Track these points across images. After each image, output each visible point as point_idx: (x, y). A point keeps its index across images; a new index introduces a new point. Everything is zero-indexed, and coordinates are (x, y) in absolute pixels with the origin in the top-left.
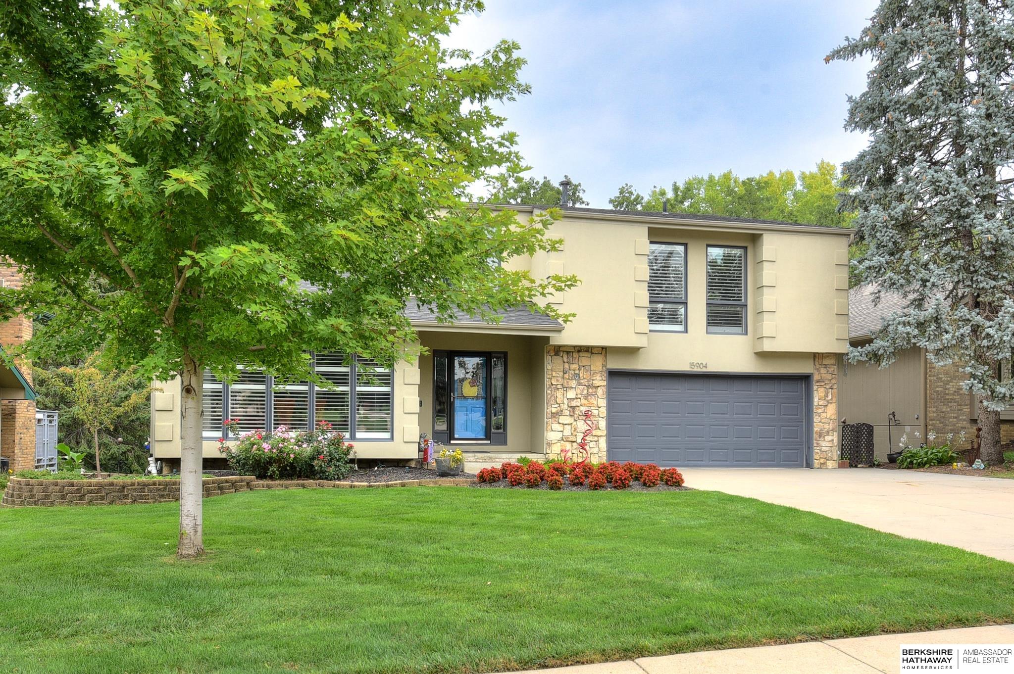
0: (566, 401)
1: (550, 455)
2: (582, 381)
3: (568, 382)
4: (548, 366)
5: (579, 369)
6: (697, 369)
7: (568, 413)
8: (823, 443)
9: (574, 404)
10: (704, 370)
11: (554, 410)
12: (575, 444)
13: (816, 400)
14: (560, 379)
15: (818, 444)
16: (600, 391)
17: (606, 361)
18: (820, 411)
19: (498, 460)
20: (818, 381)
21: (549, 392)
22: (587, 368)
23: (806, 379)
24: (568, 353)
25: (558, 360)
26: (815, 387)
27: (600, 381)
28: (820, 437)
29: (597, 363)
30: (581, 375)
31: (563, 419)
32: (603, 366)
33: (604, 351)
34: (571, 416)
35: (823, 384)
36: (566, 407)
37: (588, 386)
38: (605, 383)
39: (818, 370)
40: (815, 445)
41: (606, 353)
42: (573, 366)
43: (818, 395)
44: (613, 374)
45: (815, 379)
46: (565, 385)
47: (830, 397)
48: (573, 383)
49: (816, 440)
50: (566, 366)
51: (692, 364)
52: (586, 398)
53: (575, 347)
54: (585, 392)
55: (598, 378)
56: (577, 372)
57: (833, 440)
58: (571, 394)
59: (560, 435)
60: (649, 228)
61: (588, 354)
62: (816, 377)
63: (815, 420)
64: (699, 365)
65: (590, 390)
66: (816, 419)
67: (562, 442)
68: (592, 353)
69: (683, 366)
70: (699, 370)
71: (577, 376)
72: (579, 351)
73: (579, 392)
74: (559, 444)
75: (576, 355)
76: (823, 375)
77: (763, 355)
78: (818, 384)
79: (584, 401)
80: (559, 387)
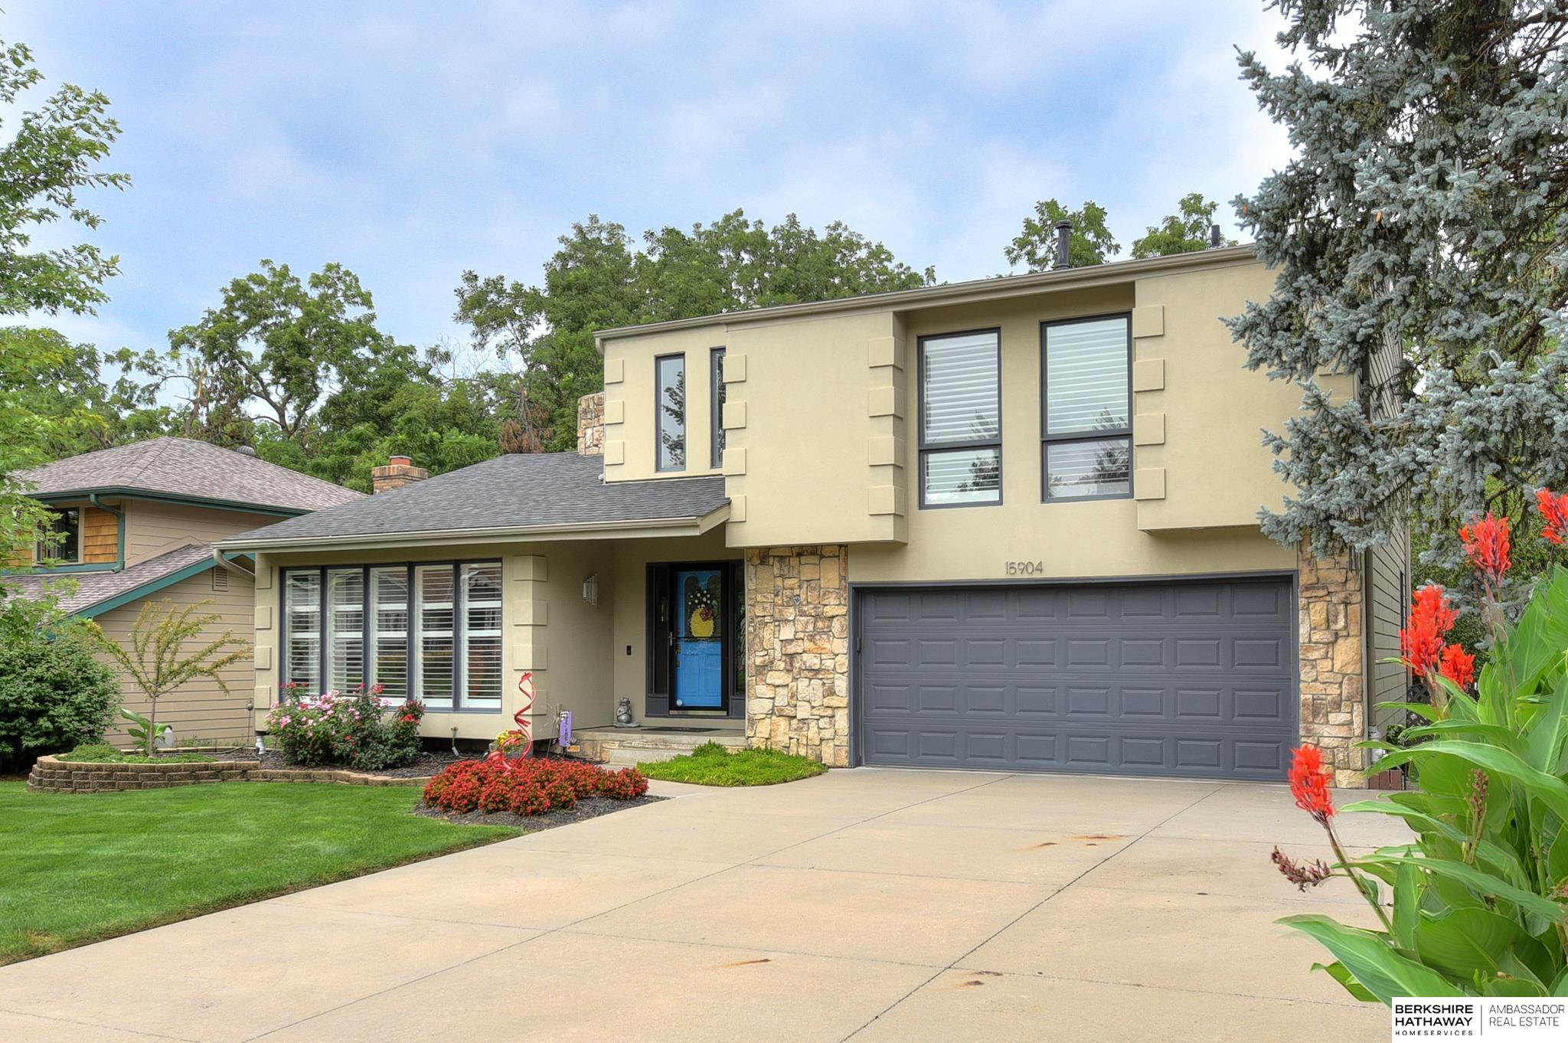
0: (777, 645)
1: (754, 739)
2: (806, 609)
3: (780, 611)
4: (750, 585)
5: (800, 587)
6: (1020, 576)
7: (782, 665)
8: (1326, 730)
9: (791, 649)
10: (1037, 575)
11: (759, 661)
12: (795, 722)
13: (1303, 630)
14: (768, 606)
15: (1308, 730)
16: (836, 625)
17: (846, 569)
18: (1315, 655)
19: (675, 746)
20: (1308, 588)
21: (751, 629)
22: (813, 584)
23: (1283, 582)
24: (781, 558)
25: (764, 572)
26: (1302, 602)
27: (837, 607)
28: (1315, 714)
29: (830, 576)
30: (803, 597)
31: (774, 677)
32: (843, 578)
33: (843, 551)
34: (788, 671)
35: (1321, 593)
36: (778, 655)
37: (817, 617)
38: (843, 610)
39: (1311, 561)
40: (1302, 732)
41: (846, 554)
42: (789, 582)
43: (1309, 622)
44: (861, 594)
45: (1301, 583)
46: (777, 616)
47: (1341, 623)
48: (790, 613)
49: (1305, 721)
50: (779, 582)
51: (1011, 566)
52: (812, 638)
53: (791, 547)
54: (810, 628)
55: (833, 601)
56: (797, 592)
57: (1351, 723)
58: (787, 632)
59: (767, 705)
60: (895, 313)
61: (814, 559)
62: (1304, 579)
63: (1302, 677)
64: (1025, 567)
65: (820, 624)
66: (1305, 674)
67: (774, 717)
68: (822, 557)
69: (996, 573)
70: (1026, 576)
71: (794, 601)
72: (799, 555)
73: (800, 628)
74: (768, 721)
75: (794, 561)
76: (1321, 573)
77: (1165, 538)
78: (1308, 594)
79: (808, 645)
80: (767, 619)
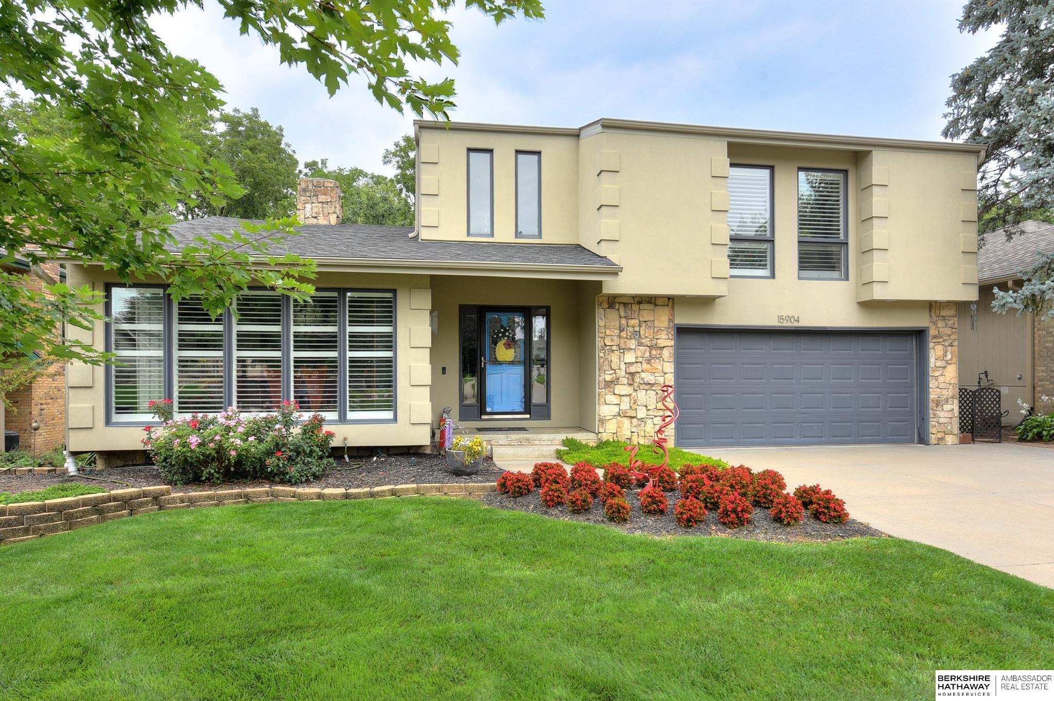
0: (623, 367)
1: (604, 435)
2: (644, 341)
3: (625, 342)
4: (600, 322)
5: (640, 326)
6: (786, 324)
7: (626, 381)
8: (941, 414)
9: (633, 369)
10: (796, 324)
11: (608, 378)
12: (635, 420)
13: (932, 360)
14: (615, 338)
15: (935, 414)
16: (666, 353)
17: (673, 315)
18: (937, 374)
19: (537, 442)
20: (935, 337)
21: (602, 355)
22: (649, 324)
23: (919, 334)
24: (625, 304)
25: (612, 314)
26: (931, 345)
27: (666, 340)
28: (937, 405)
29: (662, 319)
30: (642, 333)
31: (619, 389)
32: (670, 321)
33: (671, 301)
34: (630, 385)
35: (941, 340)
36: (623, 373)
37: (651, 347)
38: (672, 343)
39: (935, 323)
40: (931, 416)
41: (673, 304)
42: (632, 322)
43: (935, 354)
44: (682, 331)
45: (931, 334)
46: (622, 345)
47: (949, 357)
48: (632, 344)
49: (933, 410)
50: (624, 321)
51: (780, 318)
52: (648, 362)
53: (634, 297)
54: (647, 354)
55: (664, 335)
56: (637, 329)
57: (953, 409)
58: (630, 357)
59: (615, 409)
60: (729, 144)
61: (651, 307)
62: (932, 332)
63: (931, 385)
64: (789, 318)
65: (654, 352)
66: (932, 384)
67: (619, 418)
68: (656, 305)
69: (771, 321)
70: (789, 324)
71: (636, 335)
72: (639, 303)
73: (639, 354)
74: (614, 421)
75: (635, 307)
76: (941, 329)
77: (869, 306)
78: (934, 340)
79: (645, 366)
80: (614, 348)
